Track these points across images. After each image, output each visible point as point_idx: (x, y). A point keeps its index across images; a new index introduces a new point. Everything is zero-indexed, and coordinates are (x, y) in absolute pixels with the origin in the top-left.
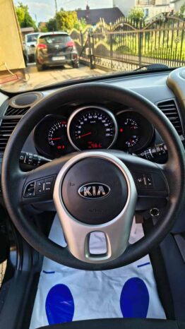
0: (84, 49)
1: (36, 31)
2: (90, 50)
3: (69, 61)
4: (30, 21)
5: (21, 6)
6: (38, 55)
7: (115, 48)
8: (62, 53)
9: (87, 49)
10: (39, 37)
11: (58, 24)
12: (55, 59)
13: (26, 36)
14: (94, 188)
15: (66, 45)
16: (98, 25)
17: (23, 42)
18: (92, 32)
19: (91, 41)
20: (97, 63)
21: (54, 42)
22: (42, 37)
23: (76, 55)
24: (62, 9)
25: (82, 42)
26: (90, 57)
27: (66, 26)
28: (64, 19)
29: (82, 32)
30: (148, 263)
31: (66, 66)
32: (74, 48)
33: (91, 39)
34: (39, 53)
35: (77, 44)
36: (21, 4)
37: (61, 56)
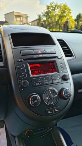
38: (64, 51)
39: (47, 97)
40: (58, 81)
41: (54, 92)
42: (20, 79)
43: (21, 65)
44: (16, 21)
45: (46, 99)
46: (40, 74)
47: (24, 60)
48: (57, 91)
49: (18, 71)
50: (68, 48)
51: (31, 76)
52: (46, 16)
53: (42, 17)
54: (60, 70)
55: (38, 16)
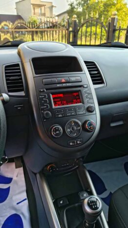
38: (92, 77)
39: (69, 128)
40: (82, 113)
41: (76, 124)
42: (43, 109)
43: (43, 95)
44: (34, 14)
45: (69, 130)
46: (63, 105)
47: (47, 89)
48: (80, 123)
49: (40, 102)
50: (99, 73)
51: (54, 107)
52: (83, 5)
53: (76, 7)
54: (86, 100)
55: (69, 5)
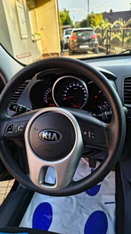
0: (103, 40)
1: (73, 27)
2: (107, 41)
3: (91, 48)
4: (70, 21)
5: (65, 11)
6: (70, 44)
7: (126, 40)
8: (87, 43)
9: (105, 41)
10: (72, 31)
11: (88, 23)
12: (81, 47)
13: (65, 31)
14: (50, 134)
15: (90, 37)
16: (115, 23)
17: (62, 35)
18: (110, 28)
19: (109, 35)
20: (111, 51)
21: (82, 35)
22: (74, 32)
23: (97, 44)
24: (92, 12)
25: (103, 36)
26: (107, 46)
27: (94, 24)
28: (93, 19)
29: (104, 28)
30: (113, 203)
31: (89, 52)
32: (96, 39)
33: (109, 33)
34: (71, 42)
35: (98, 37)
36: (65, 9)
37: (86, 45)
